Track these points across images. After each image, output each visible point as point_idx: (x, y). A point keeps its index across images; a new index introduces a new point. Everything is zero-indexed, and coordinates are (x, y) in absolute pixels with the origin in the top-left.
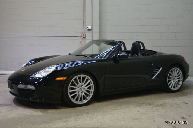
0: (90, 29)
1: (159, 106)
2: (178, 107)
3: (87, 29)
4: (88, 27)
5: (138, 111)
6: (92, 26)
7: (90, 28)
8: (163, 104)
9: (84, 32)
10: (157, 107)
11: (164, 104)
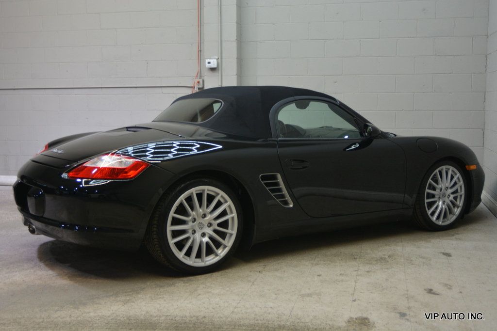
0: (215, 66)
1: (374, 263)
2: (424, 263)
3: (208, 66)
4: (209, 63)
5: (319, 275)
6: (219, 60)
7: (214, 63)
8: (387, 257)
9: (200, 74)
10: (370, 264)
11: (389, 257)
